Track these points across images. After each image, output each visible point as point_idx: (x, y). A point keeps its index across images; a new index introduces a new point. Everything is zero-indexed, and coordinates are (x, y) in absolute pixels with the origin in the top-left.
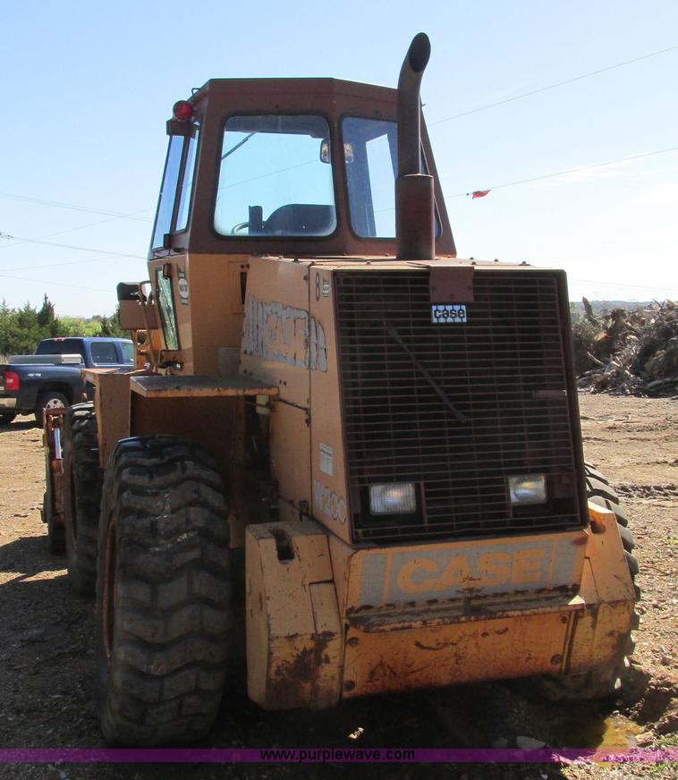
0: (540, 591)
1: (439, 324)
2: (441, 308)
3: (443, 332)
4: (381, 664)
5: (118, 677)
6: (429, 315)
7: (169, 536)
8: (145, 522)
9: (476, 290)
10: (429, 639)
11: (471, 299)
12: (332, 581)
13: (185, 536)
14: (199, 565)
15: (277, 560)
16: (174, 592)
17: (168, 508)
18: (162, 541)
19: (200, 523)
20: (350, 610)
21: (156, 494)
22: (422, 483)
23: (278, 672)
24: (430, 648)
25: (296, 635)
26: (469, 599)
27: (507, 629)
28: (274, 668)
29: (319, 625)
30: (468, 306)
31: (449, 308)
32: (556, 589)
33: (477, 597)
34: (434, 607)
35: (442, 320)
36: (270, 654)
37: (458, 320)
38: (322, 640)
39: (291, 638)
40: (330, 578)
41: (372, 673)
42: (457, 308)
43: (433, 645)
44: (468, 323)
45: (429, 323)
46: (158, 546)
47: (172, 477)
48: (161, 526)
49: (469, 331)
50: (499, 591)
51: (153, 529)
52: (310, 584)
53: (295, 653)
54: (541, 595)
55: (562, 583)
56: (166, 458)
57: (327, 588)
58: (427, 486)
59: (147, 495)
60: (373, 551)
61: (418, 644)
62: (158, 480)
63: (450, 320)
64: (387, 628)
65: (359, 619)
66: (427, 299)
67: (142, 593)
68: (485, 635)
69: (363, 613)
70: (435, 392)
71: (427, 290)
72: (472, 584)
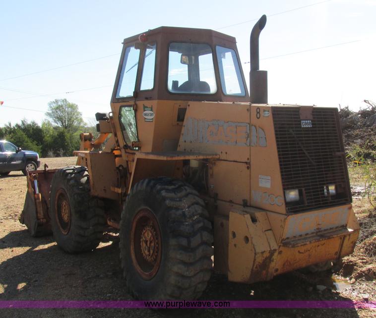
0: (337, 227)
1: (304, 128)
2: (304, 121)
3: (304, 131)
4: (287, 261)
5: (173, 279)
6: (300, 124)
7: (190, 217)
8: (180, 212)
9: (313, 115)
10: (302, 249)
11: (312, 119)
12: (270, 230)
13: (196, 217)
14: (204, 228)
15: (252, 223)
16: (196, 241)
17: (187, 206)
18: (188, 220)
19: (200, 212)
20: (283, 240)
21: (180, 200)
22: (303, 189)
23: (256, 268)
24: (302, 253)
25: (264, 252)
26: (317, 232)
27: (324, 244)
28: (255, 266)
29: (272, 246)
30: (312, 121)
31: (306, 121)
32: (341, 227)
33: (320, 231)
34: (308, 236)
35: (305, 126)
36: (255, 260)
37: (309, 126)
38: (272, 253)
39: (263, 253)
40: (270, 228)
41: (284, 265)
42: (309, 121)
43: (303, 251)
44: (313, 127)
45: (301, 127)
46: (186, 222)
47: (183, 193)
48: (186, 213)
49: (311, 131)
50: (326, 228)
51: (184, 215)
52: (265, 231)
53: (263, 259)
54: (337, 229)
55: (342, 224)
56: (177, 186)
57: (270, 232)
58: (305, 190)
59: (177, 201)
60: (293, 216)
61: (299, 252)
62: (179, 195)
63: (307, 126)
64: (299, 245)
65: (286, 243)
66: (299, 118)
67: (184, 242)
68: (318, 246)
69: (287, 241)
70: (305, 154)
71: (299, 115)
72: (319, 227)
